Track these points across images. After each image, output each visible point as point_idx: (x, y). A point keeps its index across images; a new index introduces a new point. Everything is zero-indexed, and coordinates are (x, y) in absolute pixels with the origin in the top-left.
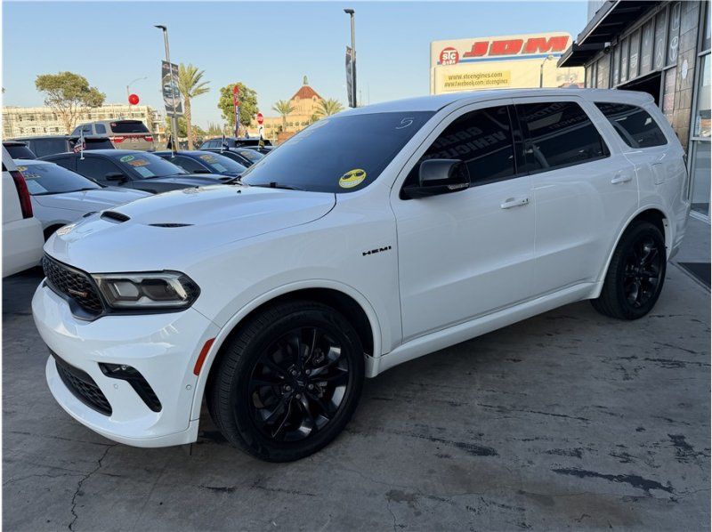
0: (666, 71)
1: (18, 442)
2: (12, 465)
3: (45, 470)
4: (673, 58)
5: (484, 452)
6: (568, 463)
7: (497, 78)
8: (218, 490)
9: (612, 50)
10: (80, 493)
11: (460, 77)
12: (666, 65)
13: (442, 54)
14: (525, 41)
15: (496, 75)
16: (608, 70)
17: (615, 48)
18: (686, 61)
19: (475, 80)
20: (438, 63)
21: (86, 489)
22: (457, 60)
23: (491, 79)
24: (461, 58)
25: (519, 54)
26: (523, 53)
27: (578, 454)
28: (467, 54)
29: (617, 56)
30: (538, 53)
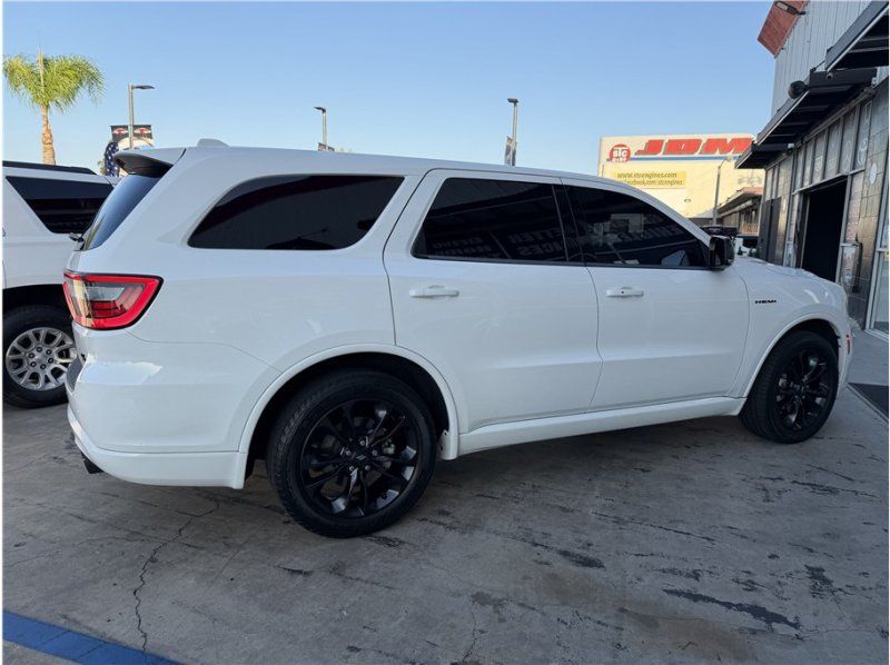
0: (853, 175)
1: (105, 503)
2: (94, 525)
3: (124, 534)
4: (861, 161)
5: (589, 563)
6: (682, 584)
7: (671, 179)
8: (293, 572)
9: (795, 152)
10: (153, 560)
11: (630, 176)
12: (854, 169)
13: (613, 150)
14: (704, 141)
15: (669, 175)
16: (790, 173)
17: (798, 150)
18: (874, 165)
19: (646, 179)
20: (608, 160)
21: (160, 557)
22: (628, 158)
23: (664, 179)
24: (632, 156)
25: (696, 155)
26: (701, 153)
27: (696, 575)
28: (639, 152)
29: (801, 158)
30: (717, 154)
